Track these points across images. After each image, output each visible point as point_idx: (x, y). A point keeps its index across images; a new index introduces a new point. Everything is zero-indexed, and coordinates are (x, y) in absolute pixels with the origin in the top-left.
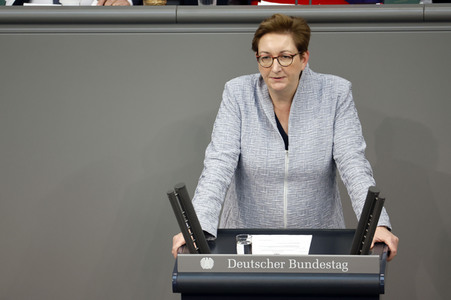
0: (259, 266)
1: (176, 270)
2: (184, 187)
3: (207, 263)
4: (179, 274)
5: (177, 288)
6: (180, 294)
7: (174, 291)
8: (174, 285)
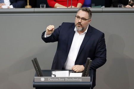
0: (57, 80)
1: (34, 81)
2: (36, 58)
3: (43, 79)
4: (35, 82)
5: (34, 86)
6: (35, 88)
7: (34, 87)
8: (33, 85)
